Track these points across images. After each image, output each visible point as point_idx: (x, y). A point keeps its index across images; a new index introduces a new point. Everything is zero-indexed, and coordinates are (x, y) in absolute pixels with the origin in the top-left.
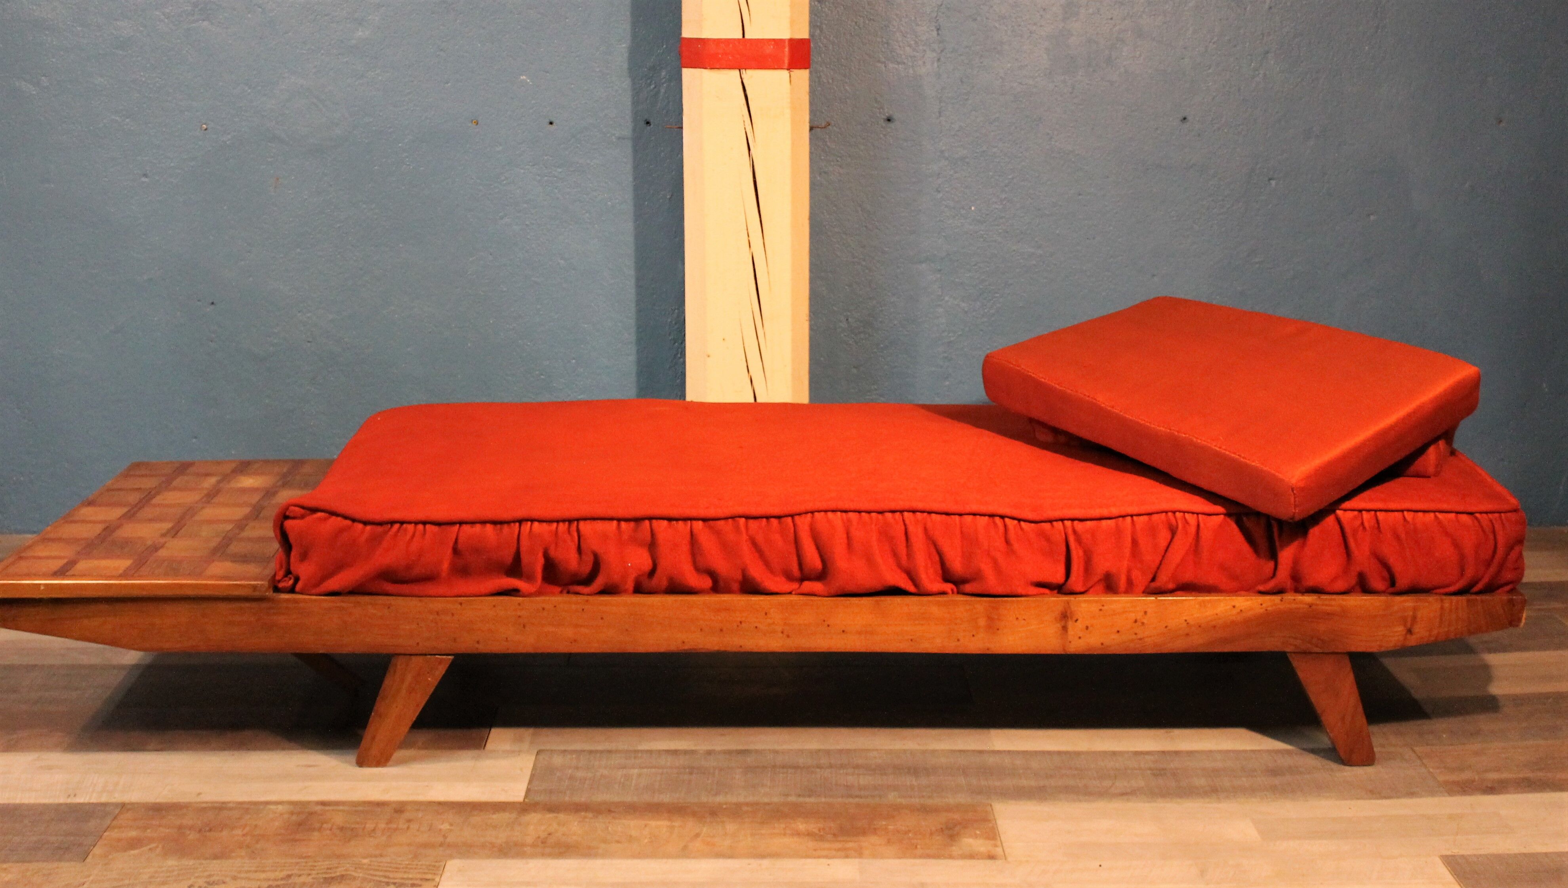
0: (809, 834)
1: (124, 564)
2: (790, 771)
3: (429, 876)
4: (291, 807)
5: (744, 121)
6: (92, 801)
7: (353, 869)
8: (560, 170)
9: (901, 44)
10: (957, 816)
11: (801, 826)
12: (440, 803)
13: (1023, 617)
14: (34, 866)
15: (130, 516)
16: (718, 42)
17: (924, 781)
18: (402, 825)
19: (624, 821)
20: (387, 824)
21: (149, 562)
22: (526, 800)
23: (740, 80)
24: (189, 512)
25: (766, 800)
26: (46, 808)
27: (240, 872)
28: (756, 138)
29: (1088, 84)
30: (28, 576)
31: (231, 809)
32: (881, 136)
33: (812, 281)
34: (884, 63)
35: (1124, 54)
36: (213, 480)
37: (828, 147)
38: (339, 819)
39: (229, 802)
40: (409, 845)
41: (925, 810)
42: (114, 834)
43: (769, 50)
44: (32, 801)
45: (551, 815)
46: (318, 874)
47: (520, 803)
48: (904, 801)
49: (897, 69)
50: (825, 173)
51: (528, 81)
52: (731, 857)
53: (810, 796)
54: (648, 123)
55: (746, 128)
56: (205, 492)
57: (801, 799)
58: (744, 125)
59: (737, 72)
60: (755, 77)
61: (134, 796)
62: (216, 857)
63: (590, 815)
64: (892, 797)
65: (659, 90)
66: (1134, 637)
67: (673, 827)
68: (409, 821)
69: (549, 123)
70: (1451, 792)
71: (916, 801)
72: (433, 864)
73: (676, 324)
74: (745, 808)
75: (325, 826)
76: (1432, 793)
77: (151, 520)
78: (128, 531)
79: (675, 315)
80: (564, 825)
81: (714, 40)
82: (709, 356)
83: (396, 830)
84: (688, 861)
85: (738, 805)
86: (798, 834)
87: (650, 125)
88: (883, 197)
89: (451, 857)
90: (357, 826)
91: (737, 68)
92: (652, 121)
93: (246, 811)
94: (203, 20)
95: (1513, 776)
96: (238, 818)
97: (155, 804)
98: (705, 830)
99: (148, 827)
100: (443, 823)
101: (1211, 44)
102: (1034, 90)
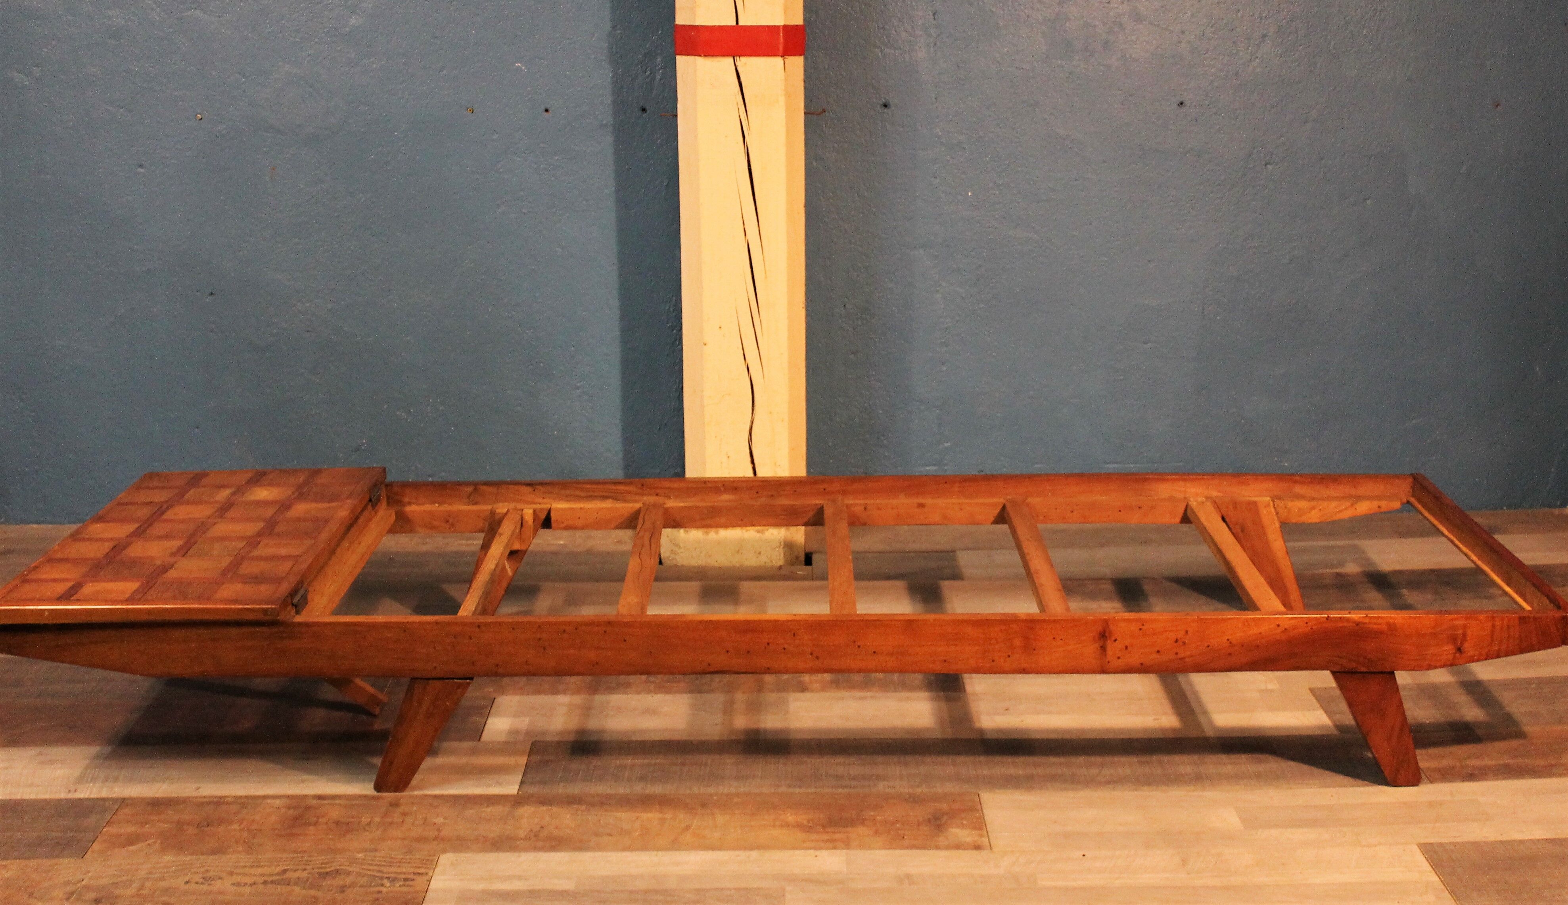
0: (799, 826)
1: (132, 586)
3: (422, 871)
4: (288, 801)
5: (738, 109)
6: (92, 796)
7: (348, 864)
8: (556, 158)
9: (897, 29)
10: (944, 806)
11: (791, 818)
13: (1061, 637)
14: (34, 862)
15: (138, 534)
16: (712, 29)
18: (397, 819)
19: (615, 814)
20: (382, 818)
21: (157, 584)
22: (520, 793)
23: (734, 67)
24: (202, 527)
26: (47, 802)
27: (237, 867)
28: (750, 128)
29: (1084, 69)
30: (32, 601)
31: (228, 804)
32: (878, 122)
33: (807, 268)
34: (880, 48)
35: (1121, 38)
36: (226, 493)
37: (824, 134)
38: (335, 814)
39: (228, 797)
40: (404, 839)
41: (914, 800)
42: (113, 830)
43: (763, 36)
44: (33, 797)
45: (544, 808)
46: (313, 869)
47: (514, 797)
48: (892, 791)
49: (893, 54)
50: (822, 158)
51: (523, 68)
52: (720, 848)
54: (644, 110)
55: (741, 117)
56: (218, 506)
57: (792, 790)
58: (739, 112)
59: (731, 60)
60: (750, 65)
61: (135, 791)
62: (214, 852)
63: (584, 807)
64: (881, 787)
65: (655, 77)
66: (1174, 657)
67: (663, 820)
68: (404, 814)
69: (544, 111)
71: (904, 791)
72: (427, 858)
73: (671, 311)
74: (736, 800)
75: (321, 820)
77: (160, 538)
78: (136, 550)
79: (671, 302)
80: (556, 819)
81: (708, 27)
82: (705, 344)
83: (391, 823)
84: (677, 853)
85: (729, 796)
86: (787, 825)
87: (646, 112)
88: (879, 183)
89: (444, 851)
90: (353, 820)
91: (730, 56)
92: (647, 108)
93: (244, 806)
94: (195, 9)
95: (1493, 763)
96: (236, 813)
97: (154, 798)
98: (696, 822)
99: (146, 823)
100: (437, 816)
101: (1209, 28)
102: (1031, 75)
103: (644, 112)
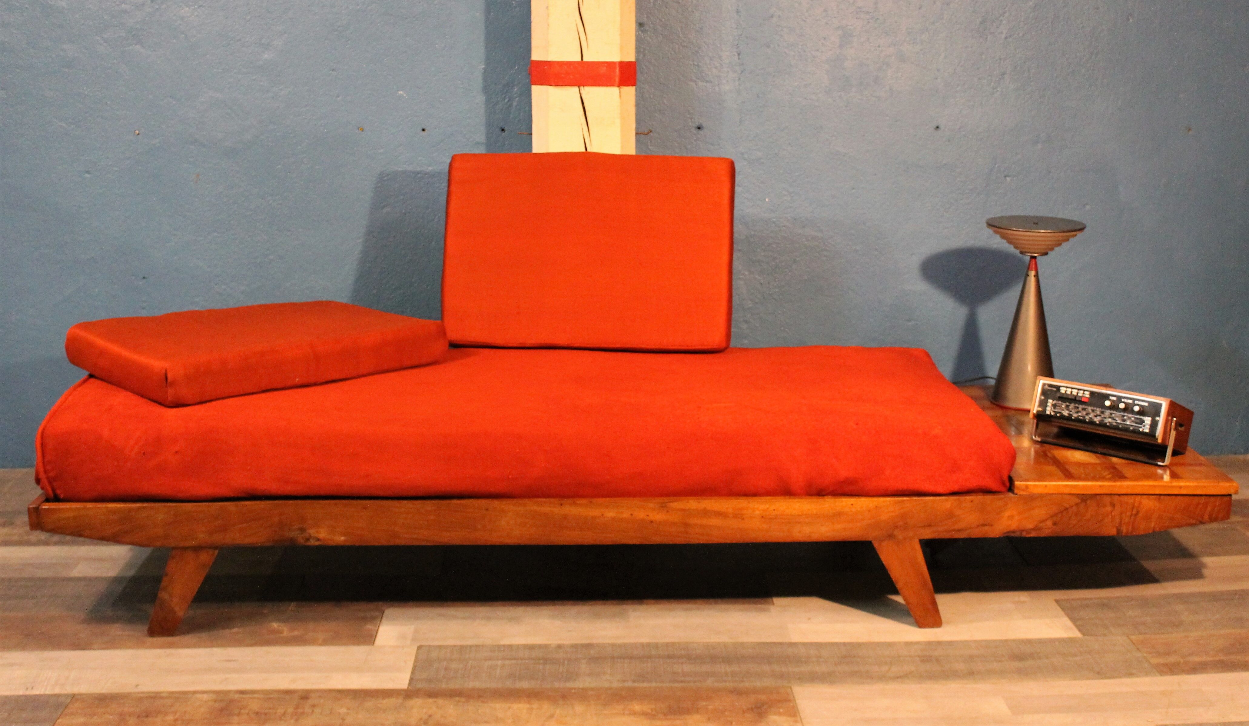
0: (644, 714)
2: (626, 661)
4: (213, 696)
5: (582, 129)
6: (47, 693)
8: (431, 168)
9: (709, 66)
10: (763, 697)
11: (637, 707)
12: (339, 691)
16: (561, 64)
17: (735, 668)
18: (308, 710)
19: (491, 705)
20: (295, 709)
22: (410, 688)
23: (579, 95)
25: (607, 686)
26: (8, 698)
28: (592, 143)
29: (859, 99)
31: (162, 698)
32: (693, 141)
34: (695, 81)
35: (889, 75)
37: (650, 149)
38: (255, 706)
39: (162, 692)
41: (738, 692)
42: (66, 721)
43: (603, 70)
45: (431, 700)
47: (404, 690)
48: (721, 685)
49: (705, 87)
51: (405, 95)
53: (643, 682)
54: (503, 130)
55: (584, 134)
57: (636, 685)
58: (583, 132)
59: (576, 89)
60: (592, 93)
61: (83, 689)
63: (463, 699)
64: (710, 682)
65: (512, 103)
67: (531, 709)
68: (313, 706)
69: (421, 130)
70: (1162, 673)
71: (730, 685)
74: (590, 693)
75: (243, 711)
76: (1147, 674)
80: (441, 708)
81: (558, 62)
83: (302, 713)
85: (584, 690)
86: (634, 713)
87: (505, 132)
90: (270, 711)
91: (576, 86)
92: (506, 128)
94: (136, 45)
95: (1211, 659)
96: (170, 706)
97: (100, 694)
98: (558, 711)
99: (94, 715)
100: (341, 708)
101: (959, 67)
102: (816, 104)
103: (503, 131)
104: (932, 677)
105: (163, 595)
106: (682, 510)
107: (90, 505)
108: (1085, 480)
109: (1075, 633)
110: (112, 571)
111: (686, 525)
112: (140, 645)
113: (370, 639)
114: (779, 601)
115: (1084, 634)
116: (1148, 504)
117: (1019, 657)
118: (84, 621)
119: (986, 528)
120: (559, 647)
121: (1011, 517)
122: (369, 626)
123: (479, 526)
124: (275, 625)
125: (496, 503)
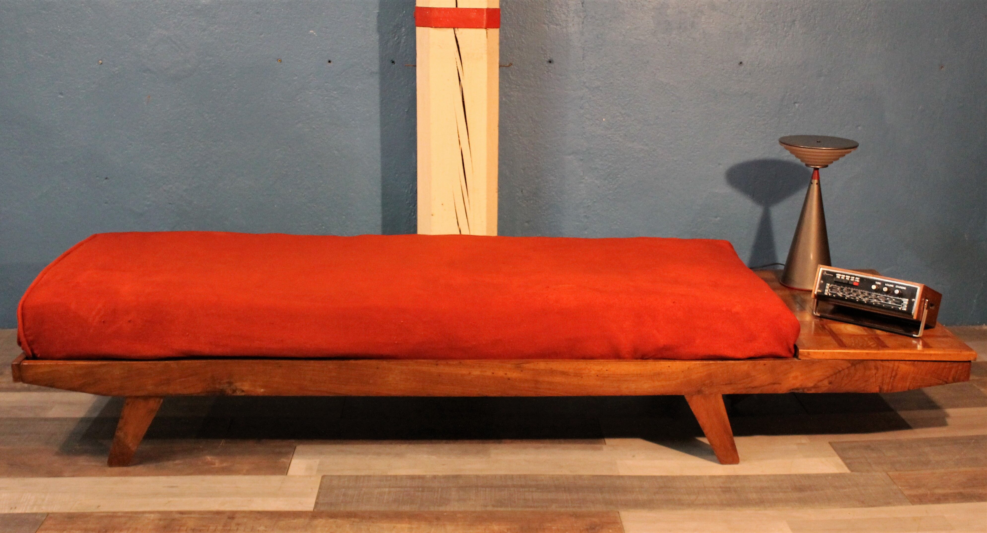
2: (487, 489)
4: (160, 515)
5: (456, 62)
6: (27, 512)
8: (335, 92)
9: (558, 12)
10: (597, 520)
12: (259, 512)
16: (440, 10)
17: (575, 496)
18: (234, 527)
20: (224, 526)
22: (315, 510)
23: (454, 35)
25: (472, 509)
28: (464, 74)
29: (679, 40)
31: (119, 517)
32: (545, 72)
33: (499, 166)
34: (548, 24)
35: (703, 20)
37: (510, 78)
38: (192, 523)
39: (119, 512)
41: (576, 516)
43: (473, 15)
45: (332, 520)
47: (311, 512)
48: (563, 510)
49: (555, 29)
50: (508, 96)
51: (315, 34)
53: (501, 507)
54: (393, 62)
55: (458, 67)
57: (496, 509)
58: (457, 65)
59: (452, 30)
60: (464, 34)
61: (55, 509)
63: (357, 520)
64: (554, 507)
65: (401, 41)
67: (412, 528)
68: (238, 524)
69: (328, 62)
70: (913, 503)
71: (570, 510)
73: (411, 193)
74: (459, 515)
75: (182, 528)
76: (901, 503)
79: (410, 188)
80: (340, 527)
81: (437, 9)
82: (432, 215)
83: (229, 530)
85: (455, 513)
86: (494, 532)
87: (394, 63)
88: (545, 111)
90: (203, 528)
91: (452, 27)
92: (395, 61)
93: (130, 518)
95: (952, 491)
96: (125, 523)
97: (69, 513)
98: (433, 530)
99: (64, 530)
100: (260, 526)
101: (759, 15)
102: (644, 43)
103: (393, 63)
104: (731, 504)
105: (120, 434)
106: (533, 370)
107: (61, 362)
108: (854, 348)
109: (845, 470)
110: (81, 413)
111: (537, 382)
112: (102, 473)
113: (284, 470)
114: (609, 442)
115: (852, 471)
116: (904, 368)
117: (801, 489)
118: (57, 454)
119: (776, 386)
120: (435, 477)
121: (796, 378)
122: (284, 460)
123: (371, 382)
124: (209, 458)
125: (385, 364)
